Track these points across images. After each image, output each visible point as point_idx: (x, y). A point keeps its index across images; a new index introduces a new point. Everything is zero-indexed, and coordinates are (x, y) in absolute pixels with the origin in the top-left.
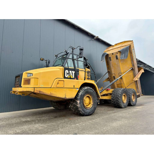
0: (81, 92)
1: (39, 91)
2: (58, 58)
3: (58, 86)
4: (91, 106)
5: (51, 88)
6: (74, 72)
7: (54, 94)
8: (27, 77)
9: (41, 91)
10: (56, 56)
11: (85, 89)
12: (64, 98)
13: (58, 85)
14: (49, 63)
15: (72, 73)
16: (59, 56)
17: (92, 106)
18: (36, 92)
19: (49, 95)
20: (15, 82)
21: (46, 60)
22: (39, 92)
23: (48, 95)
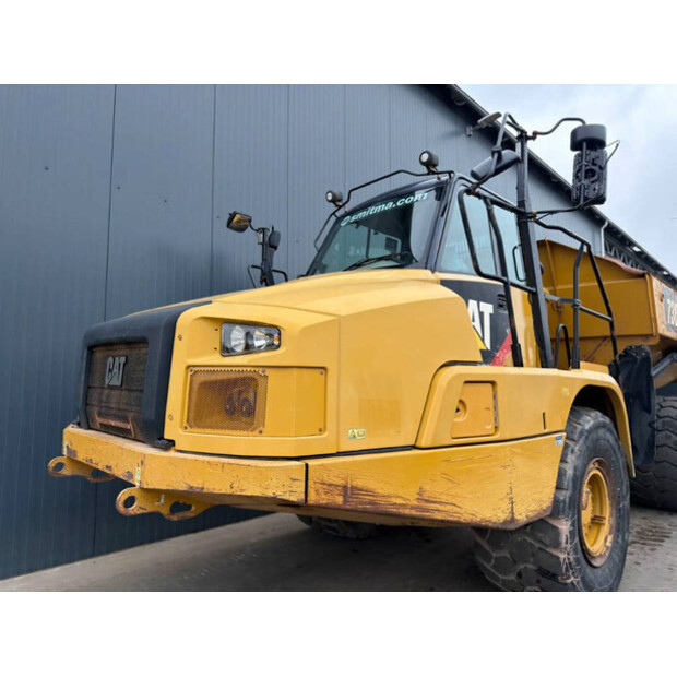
0: (573, 451)
1: (345, 487)
2: (351, 213)
3: (465, 425)
4: (606, 539)
5: (414, 447)
6: (488, 309)
7: (444, 498)
8: (217, 359)
9: (359, 483)
10: (334, 200)
11: (587, 427)
12: (505, 522)
13: (461, 419)
14: (276, 248)
15: (481, 315)
16: (358, 199)
17: (610, 538)
18: (324, 499)
19: (414, 513)
20: (88, 388)
21: (263, 230)
22: (339, 500)
23: (407, 512)
